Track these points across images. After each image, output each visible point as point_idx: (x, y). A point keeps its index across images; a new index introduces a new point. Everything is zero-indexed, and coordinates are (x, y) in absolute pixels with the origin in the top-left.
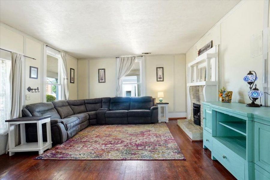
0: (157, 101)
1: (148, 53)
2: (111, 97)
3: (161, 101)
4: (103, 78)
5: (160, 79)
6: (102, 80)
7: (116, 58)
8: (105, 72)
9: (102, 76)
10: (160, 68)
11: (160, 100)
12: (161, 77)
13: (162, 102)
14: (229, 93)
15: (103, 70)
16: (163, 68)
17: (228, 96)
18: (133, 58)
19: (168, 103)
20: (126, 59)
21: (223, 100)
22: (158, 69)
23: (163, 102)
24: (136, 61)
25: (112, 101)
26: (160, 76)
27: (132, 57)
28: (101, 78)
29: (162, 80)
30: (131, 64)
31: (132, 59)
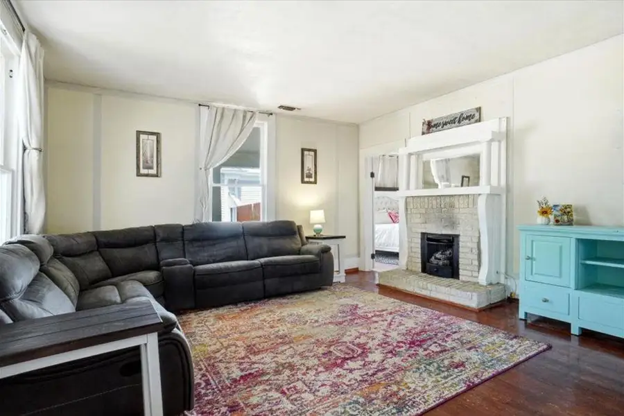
0: (307, 233)
1: (292, 109)
2: (184, 223)
3: (318, 231)
4: (152, 162)
5: (308, 177)
6: (148, 167)
7: (200, 105)
8: (158, 142)
9: (149, 155)
10: (309, 150)
11: (315, 231)
12: (311, 172)
13: (321, 233)
14: (566, 208)
15: (154, 138)
16: (315, 151)
17: (565, 212)
18: (249, 115)
19: (344, 237)
20: (228, 115)
21: (557, 221)
22: (306, 153)
23: (324, 234)
24: (257, 123)
25: (188, 236)
26: (309, 170)
27: (245, 112)
28: (146, 162)
29: (312, 180)
30: (242, 130)
31: (244, 117)
